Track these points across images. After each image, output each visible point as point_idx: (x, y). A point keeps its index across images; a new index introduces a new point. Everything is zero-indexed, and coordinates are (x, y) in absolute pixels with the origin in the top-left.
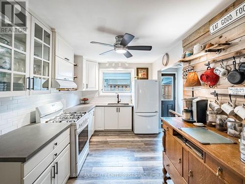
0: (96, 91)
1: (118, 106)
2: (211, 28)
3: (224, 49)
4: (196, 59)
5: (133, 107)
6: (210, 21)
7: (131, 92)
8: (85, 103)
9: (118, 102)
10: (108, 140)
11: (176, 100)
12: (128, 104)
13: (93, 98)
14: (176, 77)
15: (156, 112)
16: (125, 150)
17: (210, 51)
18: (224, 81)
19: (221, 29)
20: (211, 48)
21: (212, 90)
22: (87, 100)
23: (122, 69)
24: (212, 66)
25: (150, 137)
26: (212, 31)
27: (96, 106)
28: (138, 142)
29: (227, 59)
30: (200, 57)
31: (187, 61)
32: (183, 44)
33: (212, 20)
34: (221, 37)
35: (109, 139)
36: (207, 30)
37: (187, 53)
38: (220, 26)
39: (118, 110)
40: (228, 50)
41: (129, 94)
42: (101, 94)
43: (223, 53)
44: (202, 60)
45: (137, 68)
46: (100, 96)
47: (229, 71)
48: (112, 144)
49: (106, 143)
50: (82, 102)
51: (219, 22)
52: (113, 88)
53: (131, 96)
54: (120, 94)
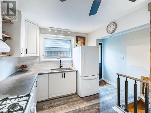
1: (63, 72)
5: (77, 72)
7: (71, 57)
9: (60, 67)
11: (102, 63)
13: (33, 64)
14: (103, 46)
27: (39, 74)
50: (18, 70)
52: (53, 54)
53: (72, 61)
54: (62, 59)
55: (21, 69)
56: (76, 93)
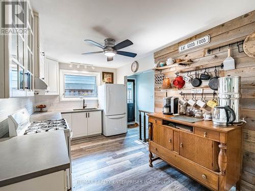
0: (56, 96)
1: (87, 111)
2: (180, 48)
3: (188, 64)
4: (167, 69)
5: (102, 111)
6: (179, 43)
7: (96, 96)
8: (41, 112)
9: (84, 107)
10: (81, 147)
11: (135, 103)
12: (95, 109)
13: (52, 104)
14: (135, 82)
15: (125, 114)
16: (105, 152)
17: (181, 64)
18: (188, 85)
19: (187, 51)
20: (182, 62)
21: (180, 91)
22: (45, 107)
23: (87, 72)
24: (180, 74)
25: (120, 137)
26: (180, 51)
28: (113, 142)
29: (190, 71)
30: (170, 68)
31: (159, 70)
32: (154, 56)
33: (180, 42)
34: (186, 56)
35: (83, 146)
36: (177, 49)
37: (161, 64)
38: (186, 48)
39: (87, 116)
40: (192, 65)
41: (95, 99)
42: (63, 99)
43: (187, 67)
44: (171, 70)
45: (103, 73)
46: (61, 102)
47: (192, 79)
48: (89, 150)
49: (81, 150)
50: (36, 110)
51: (186, 45)
52: (77, 93)
53: (98, 101)
54: (85, 99)
55: (39, 110)
56: (102, 134)
